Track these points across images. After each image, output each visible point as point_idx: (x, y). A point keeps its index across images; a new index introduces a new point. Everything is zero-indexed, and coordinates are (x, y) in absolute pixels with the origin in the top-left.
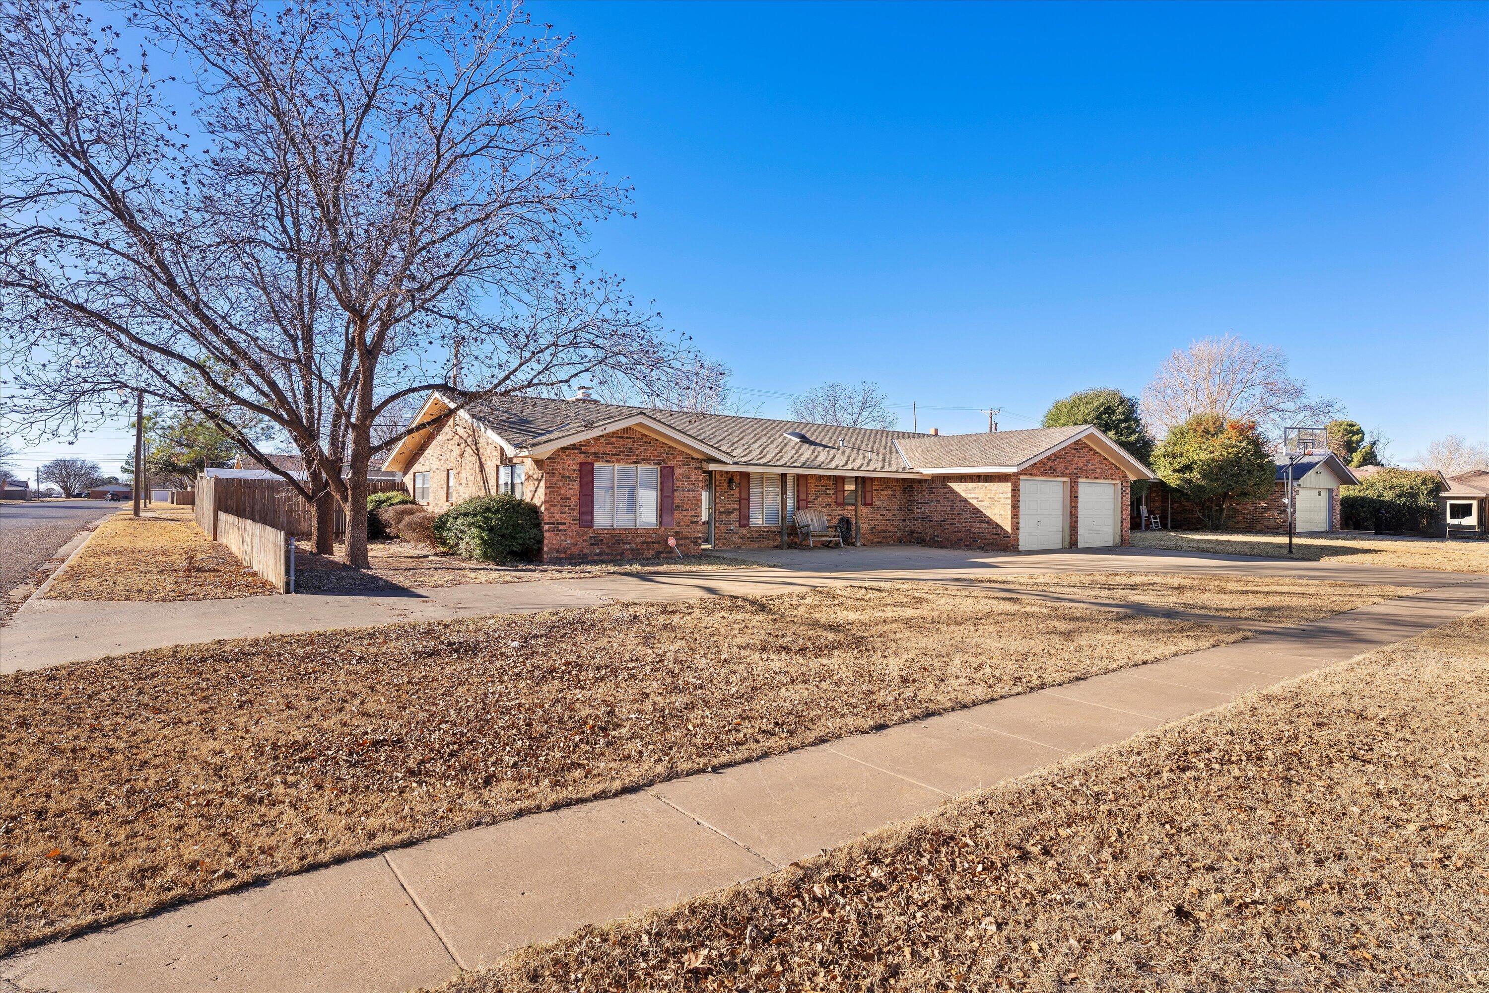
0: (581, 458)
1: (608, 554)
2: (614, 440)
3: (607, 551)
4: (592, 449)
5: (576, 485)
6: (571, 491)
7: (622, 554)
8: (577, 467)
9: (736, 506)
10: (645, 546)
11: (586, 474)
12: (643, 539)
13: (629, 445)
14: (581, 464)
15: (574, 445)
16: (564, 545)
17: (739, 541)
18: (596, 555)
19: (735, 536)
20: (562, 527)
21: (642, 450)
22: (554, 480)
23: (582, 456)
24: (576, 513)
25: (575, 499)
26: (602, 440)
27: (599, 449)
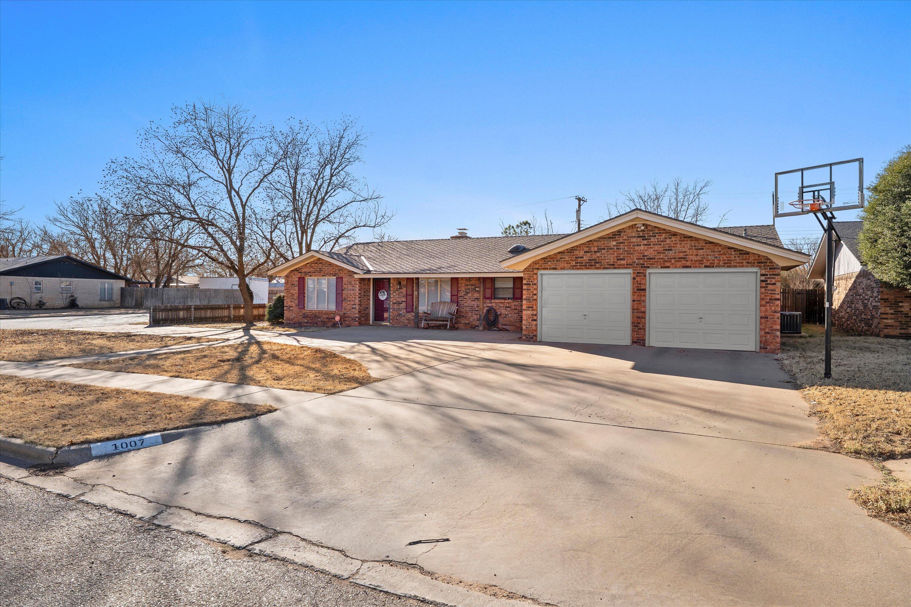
0: (299, 275)
1: (310, 323)
2: (313, 265)
3: (310, 321)
4: (304, 270)
5: (297, 288)
6: (295, 291)
7: (317, 323)
8: (297, 279)
9: (405, 300)
10: (328, 320)
11: (302, 282)
12: (327, 316)
13: (320, 267)
14: (299, 278)
15: (296, 269)
16: (292, 317)
17: (406, 321)
18: (305, 323)
19: (403, 318)
20: (291, 309)
21: (326, 269)
22: (288, 286)
23: (299, 274)
24: (297, 302)
25: (296, 295)
26: (308, 265)
27: (307, 270)
